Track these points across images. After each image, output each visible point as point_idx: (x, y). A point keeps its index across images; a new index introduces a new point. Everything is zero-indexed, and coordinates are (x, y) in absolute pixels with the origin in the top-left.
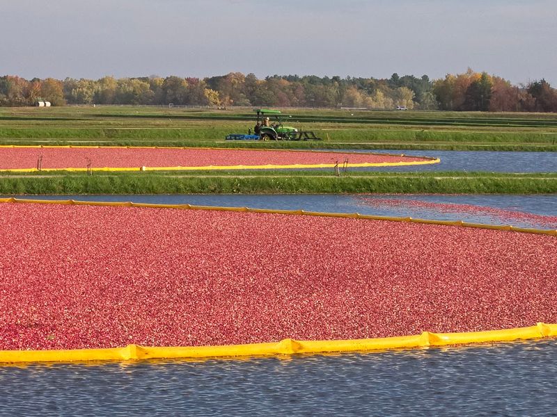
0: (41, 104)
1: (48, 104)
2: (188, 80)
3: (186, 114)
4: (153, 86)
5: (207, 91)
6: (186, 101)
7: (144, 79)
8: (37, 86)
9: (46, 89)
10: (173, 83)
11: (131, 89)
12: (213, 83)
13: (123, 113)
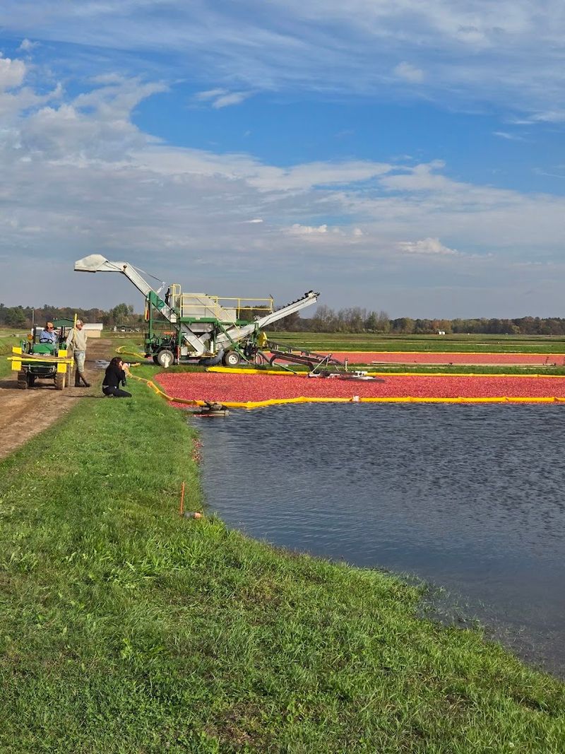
0: (440, 333)
1: (444, 333)
2: (502, 320)
3: (528, 339)
4: (483, 324)
5: (514, 327)
6: (503, 332)
7: (478, 320)
8: (438, 324)
9: (442, 325)
10: (495, 322)
11: (471, 325)
12: (516, 322)
13: (494, 338)
